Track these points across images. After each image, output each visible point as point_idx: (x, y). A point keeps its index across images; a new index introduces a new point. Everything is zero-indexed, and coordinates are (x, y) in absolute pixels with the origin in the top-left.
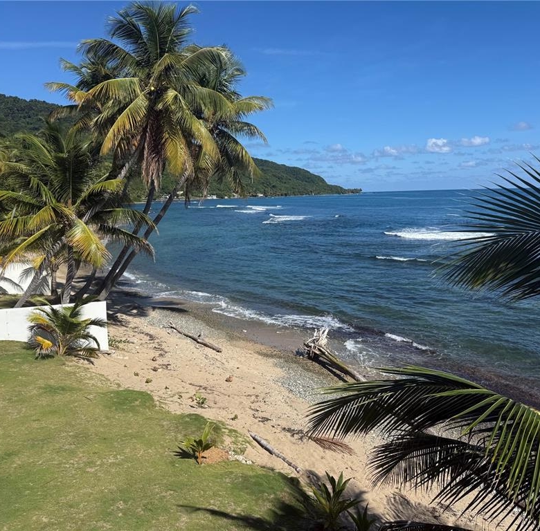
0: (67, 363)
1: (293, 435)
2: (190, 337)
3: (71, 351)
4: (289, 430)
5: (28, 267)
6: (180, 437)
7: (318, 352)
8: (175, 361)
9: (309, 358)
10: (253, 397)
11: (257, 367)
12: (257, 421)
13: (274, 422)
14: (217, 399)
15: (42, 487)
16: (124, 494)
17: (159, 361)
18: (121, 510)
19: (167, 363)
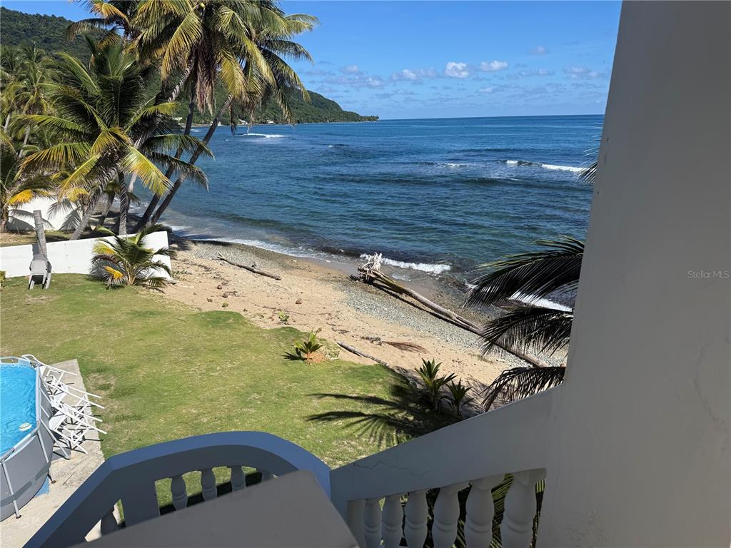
0: (139, 292)
1: (372, 342)
2: (244, 267)
3: (139, 281)
4: (368, 338)
5: (55, 201)
6: (283, 345)
7: (373, 276)
8: (240, 288)
9: (365, 282)
10: (327, 315)
11: (320, 291)
12: (337, 333)
13: (352, 333)
14: (295, 318)
15: (178, 389)
16: (255, 388)
17: (225, 289)
18: (259, 399)
19: (233, 291)
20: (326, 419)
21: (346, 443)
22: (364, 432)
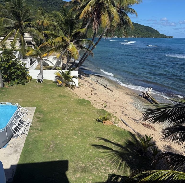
0: (66, 89)
1: (135, 121)
2: (103, 85)
3: (67, 85)
4: (134, 119)
8: (98, 93)
9: (144, 97)
10: (122, 107)
11: (125, 98)
12: (123, 115)
13: (129, 116)
14: (111, 106)
15: (58, 123)
16: (81, 129)
17: (93, 92)
18: (79, 134)
19: (95, 93)
20: (98, 147)
21: (100, 160)
22: (108, 157)
